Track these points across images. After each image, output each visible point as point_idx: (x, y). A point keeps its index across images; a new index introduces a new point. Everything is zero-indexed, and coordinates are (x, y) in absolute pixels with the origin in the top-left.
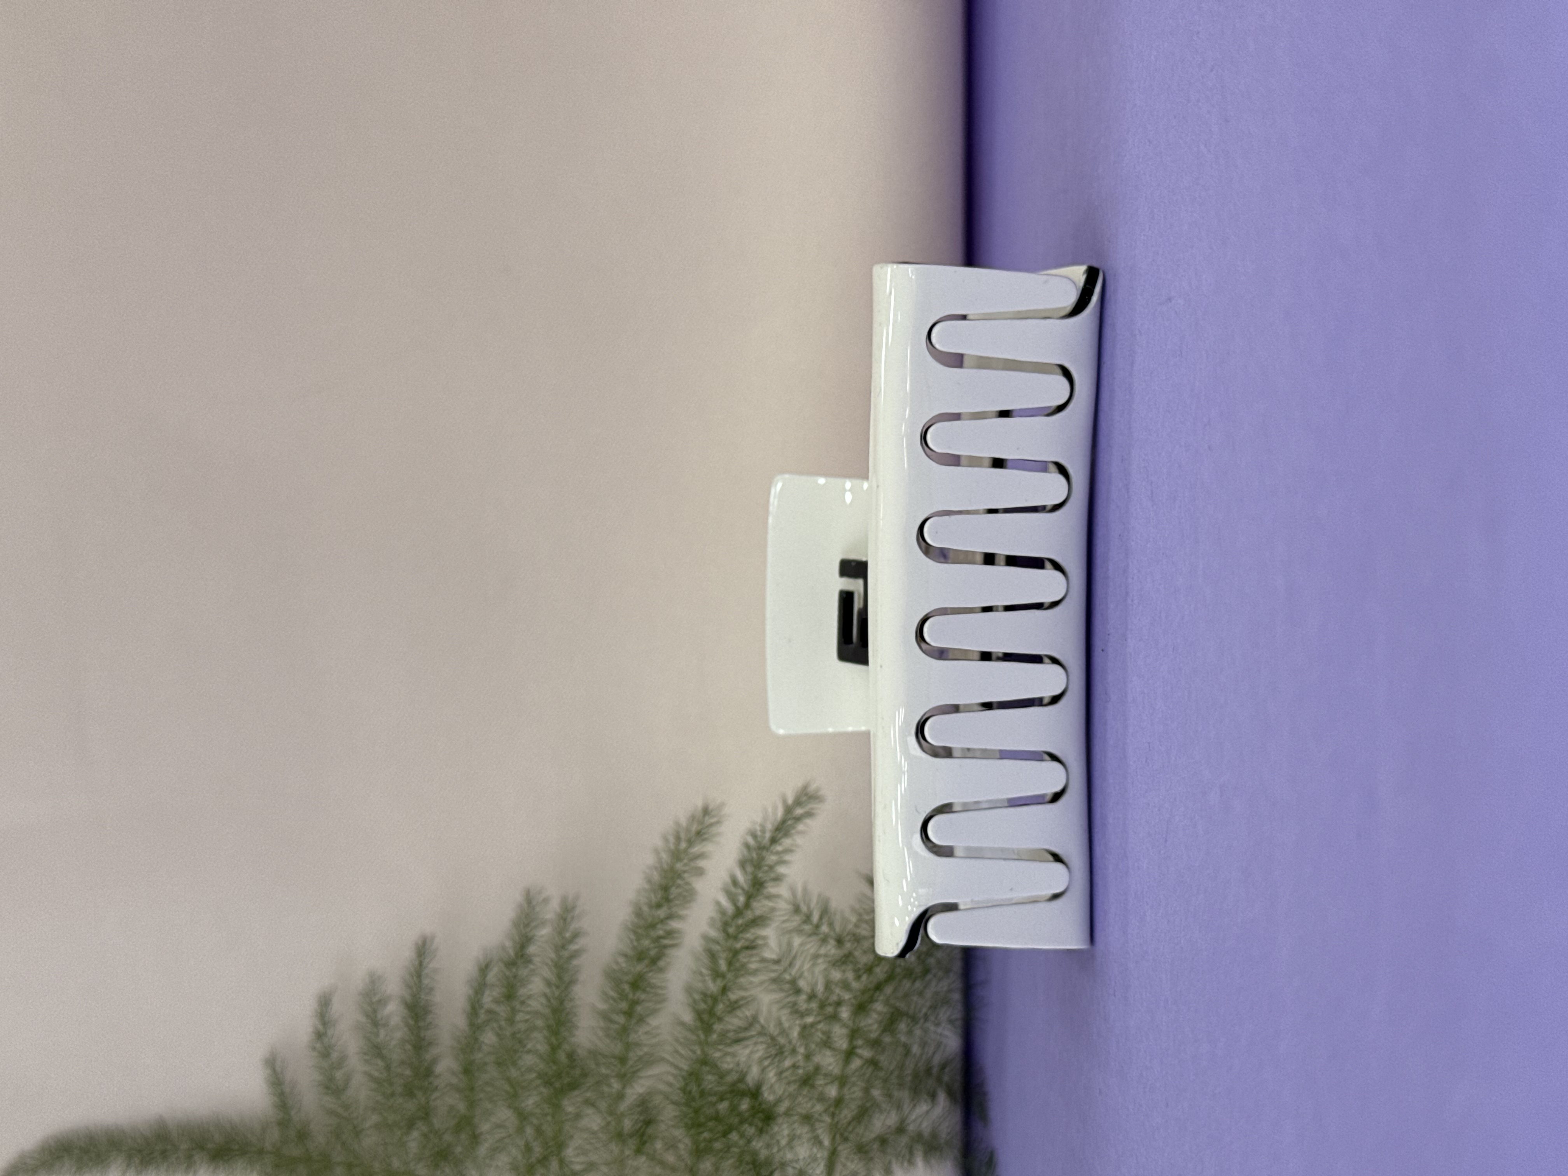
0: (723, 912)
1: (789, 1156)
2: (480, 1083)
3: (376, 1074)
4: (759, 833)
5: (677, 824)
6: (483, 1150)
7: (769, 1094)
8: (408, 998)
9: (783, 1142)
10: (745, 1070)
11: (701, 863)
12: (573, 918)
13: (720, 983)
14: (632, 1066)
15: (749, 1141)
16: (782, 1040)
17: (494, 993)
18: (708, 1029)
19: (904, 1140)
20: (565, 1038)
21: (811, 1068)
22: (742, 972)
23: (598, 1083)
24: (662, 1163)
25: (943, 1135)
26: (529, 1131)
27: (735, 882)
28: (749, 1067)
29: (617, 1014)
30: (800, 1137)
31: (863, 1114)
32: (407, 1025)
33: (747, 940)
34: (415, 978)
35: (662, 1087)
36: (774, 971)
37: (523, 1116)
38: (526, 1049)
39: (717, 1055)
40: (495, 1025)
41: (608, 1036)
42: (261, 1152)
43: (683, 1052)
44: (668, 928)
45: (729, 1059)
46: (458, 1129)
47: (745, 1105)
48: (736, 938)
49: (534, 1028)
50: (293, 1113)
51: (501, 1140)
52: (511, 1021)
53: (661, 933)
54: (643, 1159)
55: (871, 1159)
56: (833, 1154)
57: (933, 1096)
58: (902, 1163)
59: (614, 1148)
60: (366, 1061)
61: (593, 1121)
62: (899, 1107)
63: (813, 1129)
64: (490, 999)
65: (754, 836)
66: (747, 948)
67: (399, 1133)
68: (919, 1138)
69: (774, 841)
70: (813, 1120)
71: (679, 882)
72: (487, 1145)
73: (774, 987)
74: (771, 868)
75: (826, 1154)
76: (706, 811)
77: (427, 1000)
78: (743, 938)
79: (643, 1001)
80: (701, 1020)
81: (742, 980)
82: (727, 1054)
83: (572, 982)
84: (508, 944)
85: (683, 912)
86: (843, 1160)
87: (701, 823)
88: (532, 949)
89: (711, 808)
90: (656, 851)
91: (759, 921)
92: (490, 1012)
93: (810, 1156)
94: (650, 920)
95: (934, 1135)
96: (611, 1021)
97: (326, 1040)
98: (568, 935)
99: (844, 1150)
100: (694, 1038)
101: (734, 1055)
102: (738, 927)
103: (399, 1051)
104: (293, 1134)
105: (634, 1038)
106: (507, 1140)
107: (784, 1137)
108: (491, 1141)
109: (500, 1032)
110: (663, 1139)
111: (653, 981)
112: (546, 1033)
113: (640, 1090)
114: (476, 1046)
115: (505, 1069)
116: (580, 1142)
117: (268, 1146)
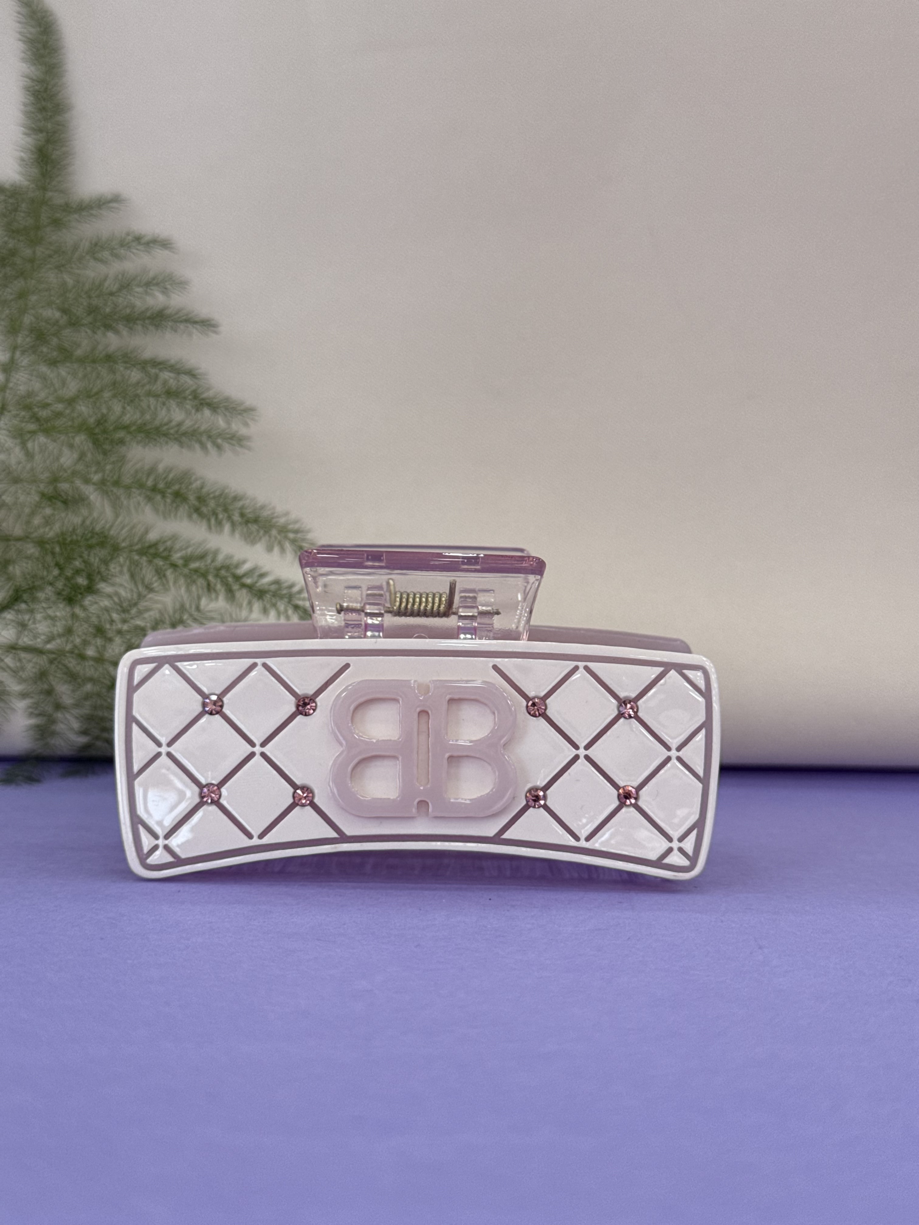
0: (237, 566)
1: (39, 616)
2: (100, 368)
3: (107, 284)
5: (309, 531)
6: (44, 369)
7: (90, 601)
8: (168, 312)
9: (50, 612)
10: (110, 581)
11: (276, 549)
12: (233, 445)
13: (180, 562)
14: (112, 491)
15: (51, 584)
16: (134, 611)
17: (171, 381)
18: (142, 552)
19: (49, 709)
20: (135, 437)
21: (110, 634)
22: (189, 581)
23: (98, 463)
24: (33, 514)
25: (53, 741)
26: (60, 407)
27: (262, 576)
28: (113, 585)
29: (155, 480)
30: (54, 626)
31: (72, 677)
32: (147, 309)
33: (215, 585)
34: (184, 318)
35: (95, 515)
36: (191, 607)
37: (71, 402)
38: (126, 405)
39: (122, 560)
40: (145, 381)
41: (137, 471)
42: (44, 189)
43: (124, 531)
44: (224, 522)
45: (118, 569)
46: (61, 349)
47: (81, 581)
48: (217, 576)
49: (143, 413)
50: (76, 216)
51: (52, 384)
52: (149, 394)
53: (220, 516)
54: (37, 499)
55: (36, 683)
56: (39, 652)
57: (84, 733)
58: (30, 707)
59: (45, 476)
60: (117, 276)
61: (68, 459)
62: (77, 705)
63: (60, 636)
64: (167, 377)
66: (209, 585)
67: (58, 301)
68: (51, 721)
69: (296, 607)
70: (68, 636)
71: (262, 532)
72: (49, 372)
73: (178, 606)
74: (274, 605)
75: (40, 646)
77: (167, 327)
78: (217, 582)
79: (165, 501)
80: (150, 547)
81: (182, 581)
82: (122, 566)
83: (181, 444)
84: (211, 393)
85: (237, 535)
86: (34, 660)
88: (207, 412)
90: (287, 514)
91: (230, 594)
92: (156, 377)
93: (38, 633)
94: (231, 507)
95: (53, 734)
96: (149, 475)
97: (134, 244)
98: (219, 441)
99: (43, 661)
100: (136, 540)
101: (121, 572)
102: (226, 577)
103: (125, 303)
104: (58, 215)
105: (135, 493)
106: (52, 389)
107: (54, 612)
108: (52, 376)
109: (140, 385)
110: (53, 515)
111: (181, 509)
112: (139, 422)
113: (92, 497)
114: (128, 365)
115: (110, 388)
116: (50, 448)
117: (49, 194)
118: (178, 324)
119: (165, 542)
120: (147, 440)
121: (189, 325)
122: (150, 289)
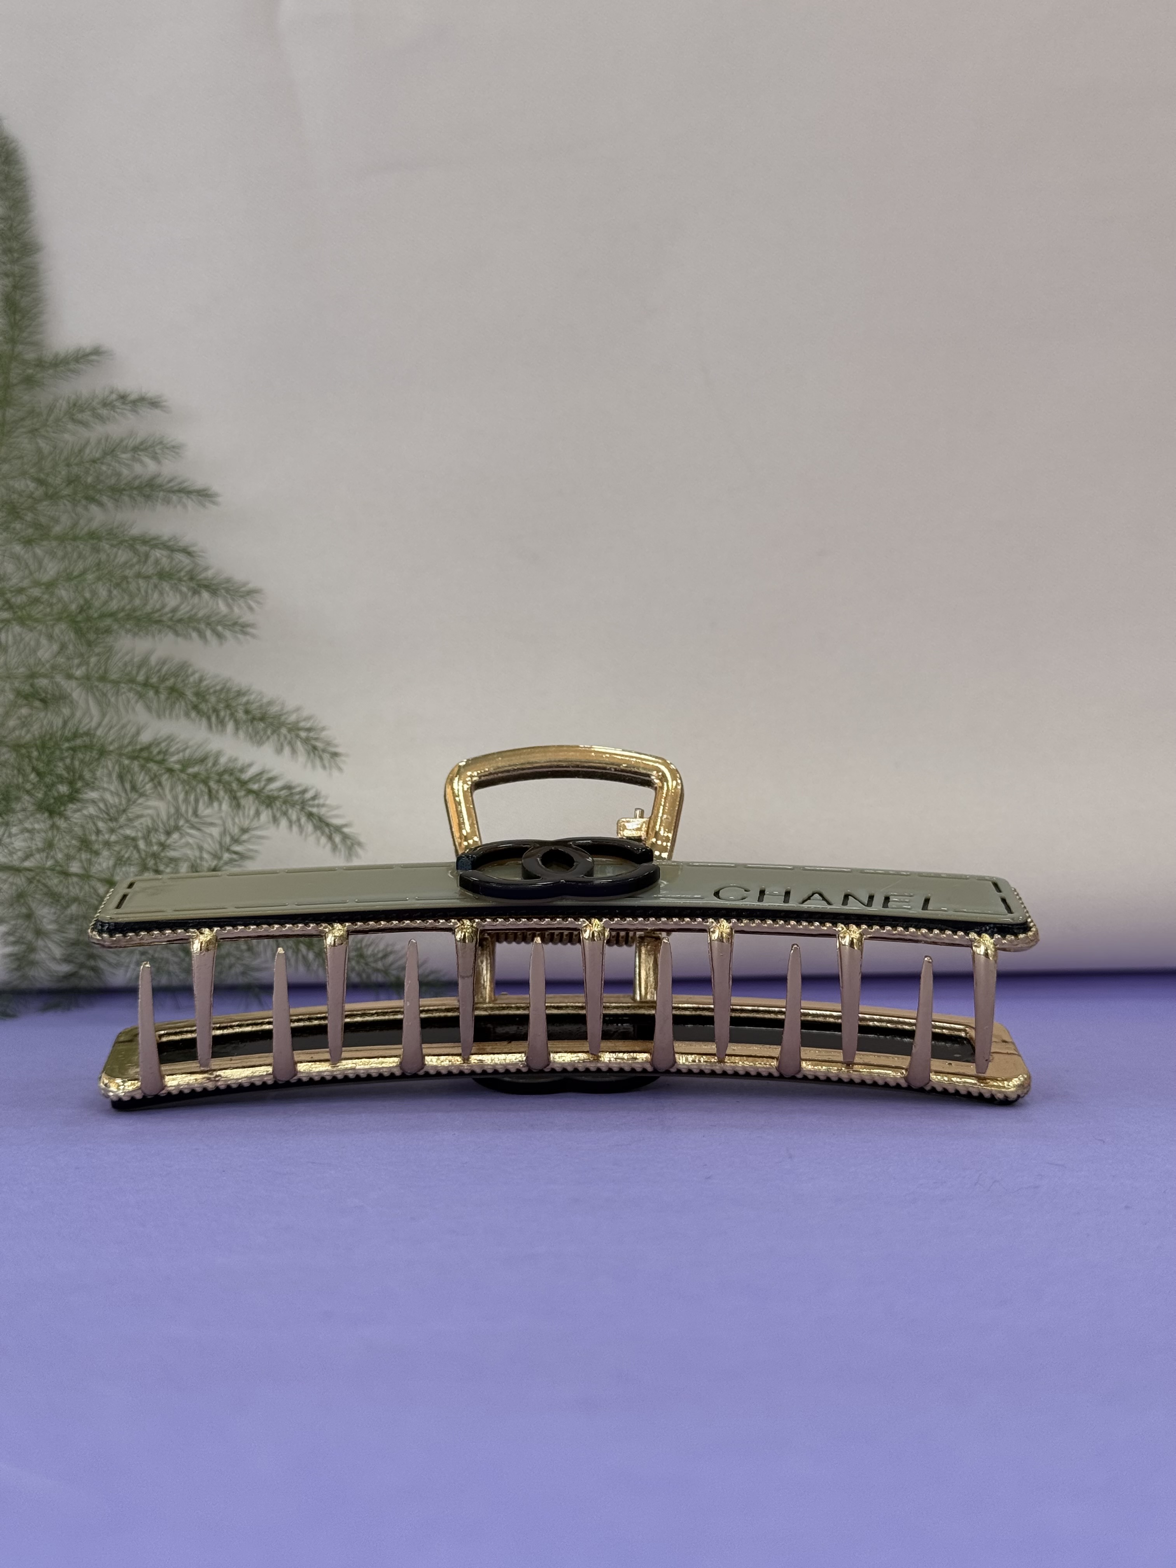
0: (242, 770)
1: (14, 830)
2: (81, 546)
3: (87, 451)
4: (316, 802)
5: (323, 729)
6: (18, 548)
7: (73, 810)
8: (159, 481)
10: (95, 787)
11: (287, 750)
12: (235, 632)
13: (177, 767)
14: (97, 687)
15: (28, 792)
16: (122, 820)
17: (164, 560)
18: (133, 756)
20: (124, 625)
21: (97, 847)
22: (187, 788)
23: (82, 655)
24: (7, 715)
25: (33, 972)
26: (36, 592)
27: (271, 780)
28: (98, 790)
29: (147, 673)
30: (32, 839)
31: (54, 897)
32: (135, 478)
33: (217, 792)
34: (177, 487)
35: (79, 714)
36: (187, 813)
37: (50, 586)
38: (112, 588)
39: (110, 765)
40: (135, 560)
41: (125, 664)
42: (13, 342)
43: (111, 732)
44: (227, 719)
45: (106, 773)
46: (37, 525)
47: (63, 789)
48: (219, 781)
49: (132, 597)
50: (51, 372)
51: (27, 566)
52: (139, 575)
53: (222, 714)
54: (11, 696)
55: (12, 905)
56: (16, 870)
59: (20, 671)
60: (99, 441)
61: (46, 652)
62: (60, 931)
63: (39, 851)
64: (158, 555)
65: (314, 798)
66: (210, 791)
67: (32, 471)
68: (31, 949)
69: (310, 815)
70: (47, 851)
71: (269, 731)
72: (22, 552)
73: (173, 812)
74: (285, 813)
75: (16, 863)
76: (335, 755)
77: (158, 499)
78: (219, 786)
79: (159, 697)
80: (142, 750)
81: (179, 788)
82: (110, 772)
83: (177, 634)
84: (210, 573)
85: (241, 734)
86: (11, 879)
87: (324, 751)
88: (205, 595)
89: (337, 759)
90: (297, 710)
91: (235, 801)
92: (147, 556)
93: (14, 848)
94: (234, 704)
95: (33, 963)
96: (140, 667)
97: (117, 404)
98: (220, 628)
99: (20, 880)
100: (126, 741)
101: (109, 777)
102: (229, 783)
103: (109, 472)
104: (30, 371)
105: (123, 688)
106: (27, 572)
107: (32, 824)
108: (26, 556)
109: (128, 565)
110: (30, 715)
111: (177, 706)
112: (128, 607)
113: (75, 695)
114: (115, 543)
115: (94, 569)
116: (27, 639)
117: (19, 348)
118: (171, 495)
119: (159, 744)
120: (137, 628)
121: (183, 495)
122: (138, 455)
